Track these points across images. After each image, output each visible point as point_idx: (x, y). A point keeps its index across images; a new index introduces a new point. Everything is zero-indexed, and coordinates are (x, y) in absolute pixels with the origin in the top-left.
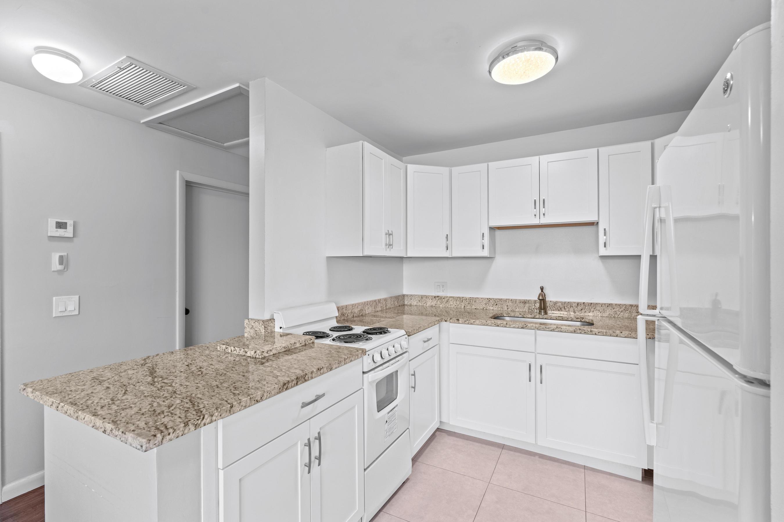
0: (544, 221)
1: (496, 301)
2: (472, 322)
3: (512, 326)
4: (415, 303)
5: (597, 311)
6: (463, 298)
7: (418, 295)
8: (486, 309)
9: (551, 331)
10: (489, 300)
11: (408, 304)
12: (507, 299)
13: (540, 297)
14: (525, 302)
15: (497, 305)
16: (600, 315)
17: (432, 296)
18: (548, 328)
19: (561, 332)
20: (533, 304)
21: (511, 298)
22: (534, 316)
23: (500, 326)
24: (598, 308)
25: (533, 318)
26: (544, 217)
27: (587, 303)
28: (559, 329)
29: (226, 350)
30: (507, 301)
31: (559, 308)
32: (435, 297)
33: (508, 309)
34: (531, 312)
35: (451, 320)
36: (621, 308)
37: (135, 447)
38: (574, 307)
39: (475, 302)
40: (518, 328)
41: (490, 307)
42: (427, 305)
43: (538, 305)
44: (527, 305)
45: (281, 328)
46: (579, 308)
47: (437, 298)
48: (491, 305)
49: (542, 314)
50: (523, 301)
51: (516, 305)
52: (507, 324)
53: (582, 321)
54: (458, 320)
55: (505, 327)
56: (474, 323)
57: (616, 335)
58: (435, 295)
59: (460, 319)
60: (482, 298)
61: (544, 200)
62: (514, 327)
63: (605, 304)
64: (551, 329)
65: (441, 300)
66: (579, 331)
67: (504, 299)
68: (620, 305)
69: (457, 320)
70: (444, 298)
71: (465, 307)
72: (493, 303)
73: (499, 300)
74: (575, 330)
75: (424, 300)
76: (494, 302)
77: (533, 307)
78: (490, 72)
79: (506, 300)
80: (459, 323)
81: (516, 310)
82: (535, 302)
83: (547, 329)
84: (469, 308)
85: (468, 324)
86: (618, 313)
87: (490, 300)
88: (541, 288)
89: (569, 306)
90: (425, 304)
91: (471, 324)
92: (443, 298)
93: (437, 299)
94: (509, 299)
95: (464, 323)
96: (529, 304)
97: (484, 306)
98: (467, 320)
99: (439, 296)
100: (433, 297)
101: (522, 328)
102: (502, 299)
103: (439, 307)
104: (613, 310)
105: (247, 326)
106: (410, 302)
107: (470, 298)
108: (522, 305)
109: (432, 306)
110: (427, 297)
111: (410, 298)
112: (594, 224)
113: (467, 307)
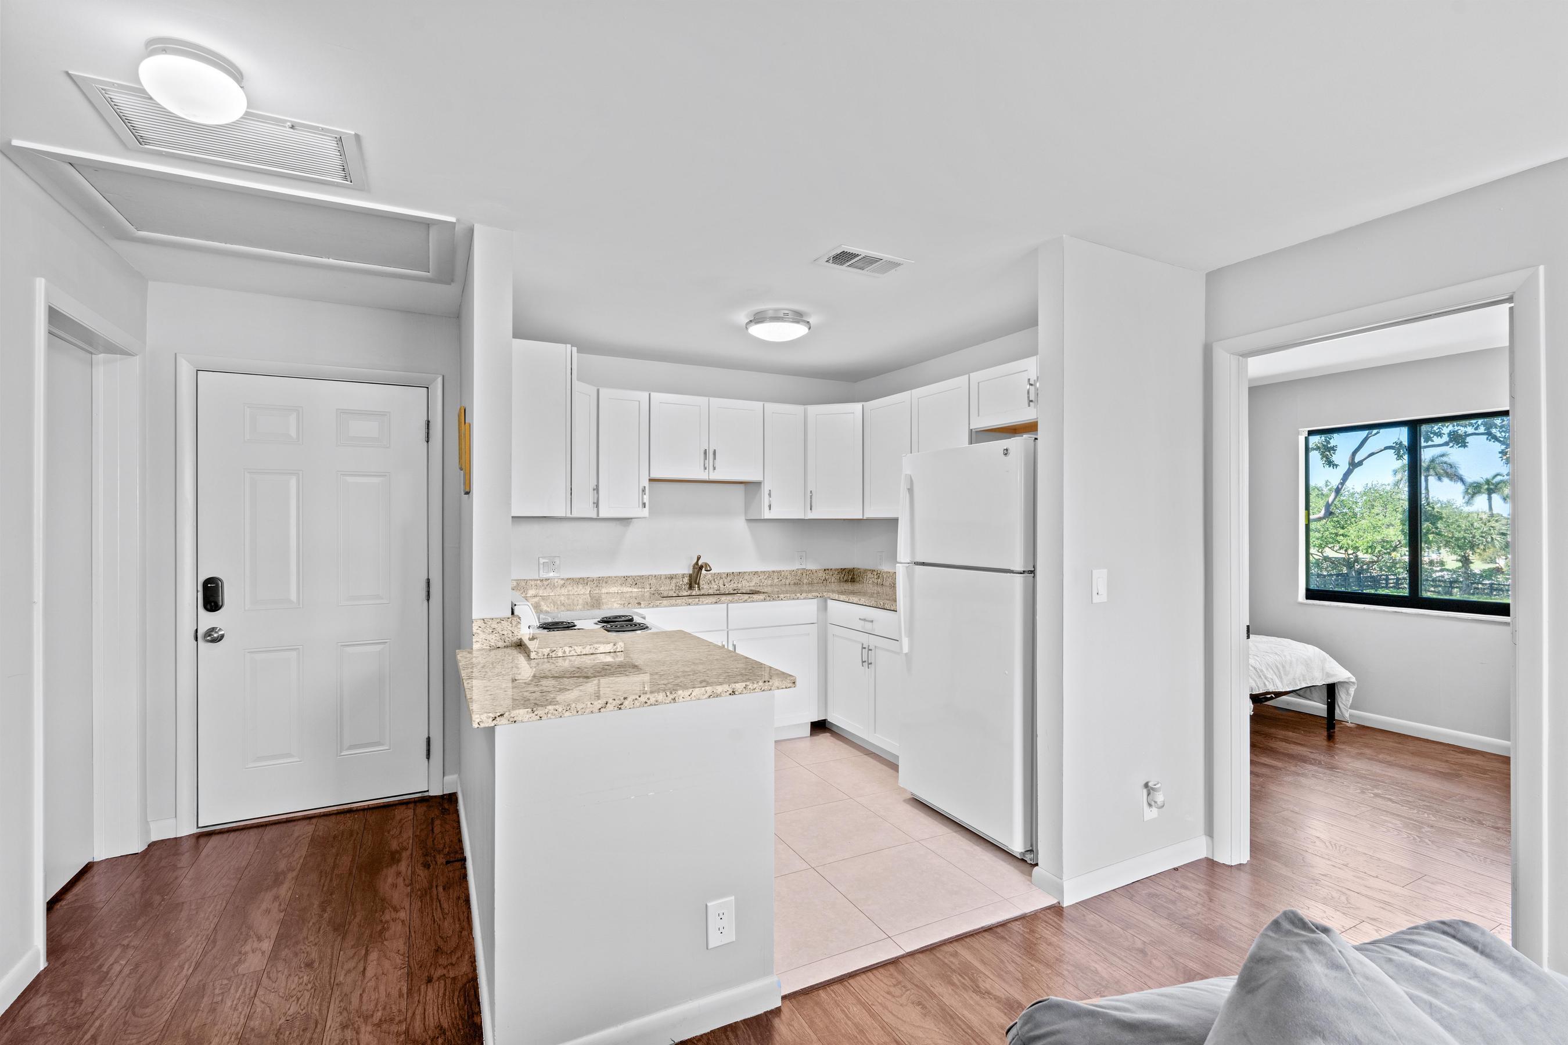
0: (714, 476)
1: (636, 579)
10: (626, 578)
12: (650, 575)
15: (636, 584)
20: (683, 578)
21: (657, 573)
24: (746, 577)
26: (714, 472)
28: (752, 599)
29: (551, 654)
30: (650, 577)
31: (709, 581)
32: (541, 581)
34: (678, 588)
36: (765, 575)
37: (784, 687)
39: (606, 583)
41: (628, 588)
42: (527, 596)
43: (686, 580)
44: (674, 581)
46: (729, 579)
47: (544, 583)
48: (629, 585)
50: (671, 576)
51: (660, 582)
58: (541, 578)
60: (615, 577)
61: (715, 452)
63: (752, 572)
65: (552, 585)
67: (646, 575)
68: (764, 572)
72: (631, 583)
73: (639, 578)
75: (522, 588)
76: (633, 580)
77: (681, 583)
79: (648, 577)
81: (661, 589)
82: (683, 576)
84: (597, 592)
86: (763, 581)
87: (628, 579)
88: (697, 558)
89: (719, 578)
92: (556, 581)
94: (652, 576)
96: (676, 580)
97: (619, 588)
99: (549, 579)
100: (539, 582)
103: (549, 596)
104: (759, 578)
105: (478, 631)
107: (599, 577)
108: (668, 581)
109: (536, 596)
110: (526, 582)
112: (758, 484)
113: (595, 592)
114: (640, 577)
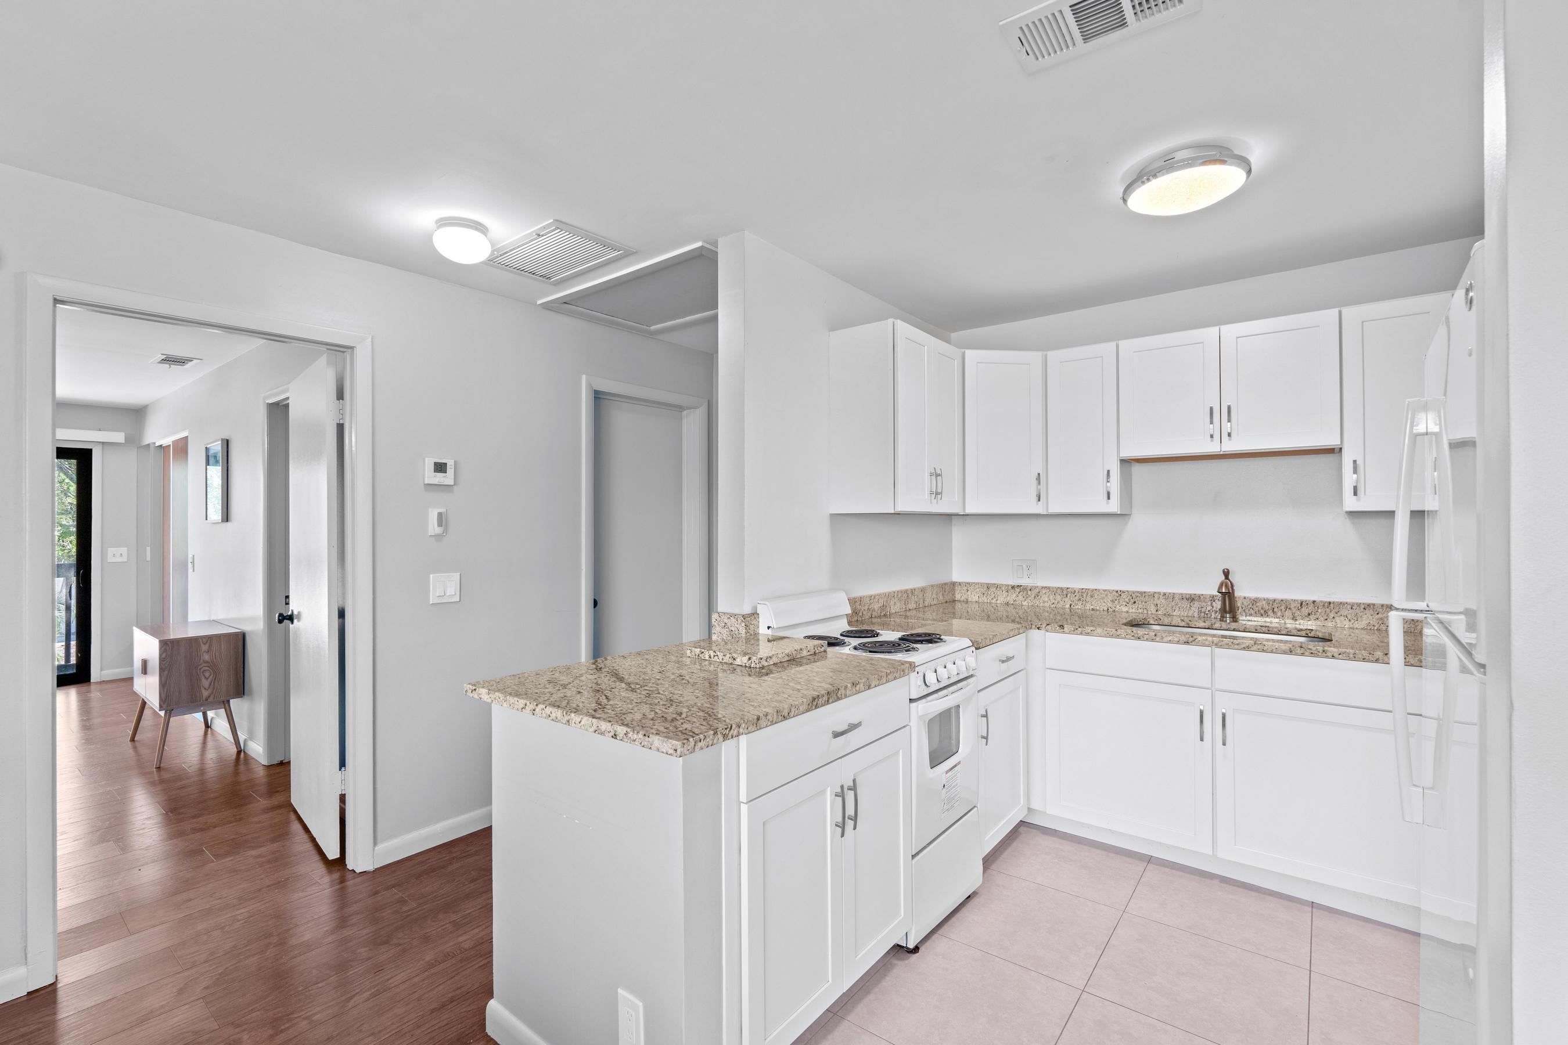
0: (1230, 446)
1: (1134, 596)
2: (1089, 631)
3: (1165, 639)
4: (976, 598)
5: (1342, 618)
6: (1069, 590)
7: (982, 585)
8: (1114, 611)
9: (1244, 649)
10: (1120, 593)
11: (963, 599)
12: (1155, 593)
13: (1222, 589)
14: (1191, 599)
15: (1135, 602)
16: (1347, 624)
17: (1008, 586)
18: (1237, 644)
19: (1263, 651)
20: (1209, 603)
21: (1163, 590)
22: (1210, 624)
23: (1142, 639)
24: (1344, 612)
25: (1208, 628)
26: (1230, 440)
27: (1321, 602)
28: (1259, 648)
29: (700, 655)
30: (1156, 596)
31: (1262, 612)
32: (1013, 587)
33: (1157, 611)
34: (1204, 616)
35: (1048, 627)
37: (665, 752)
38: (1294, 610)
39: (1092, 597)
40: (1178, 642)
41: (1122, 606)
42: (998, 602)
43: (1218, 605)
44: (1197, 604)
45: (769, 628)
46: (1305, 611)
47: (1016, 589)
48: (1124, 603)
49: (1226, 621)
50: (1187, 596)
51: (1173, 604)
52: (1155, 635)
53: (1310, 635)
54: (1062, 627)
55: (1153, 640)
56: (1092, 632)
57: (1375, 659)
58: (1013, 584)
59: (1066, 626)
60: (1105, 591)
61: (1229, 408)
62: (1170, 642)
63: (1359, 605)
64: (1243, 646)
65: (1025, 593)
66: (1299, 651)
67: (1149, 592)
69: (1060, 626)
70: (1030, 590)
71: (1072, 606)
72: (1127, 600)
73: (1139, 595)
74: (1292, 648)
75: (992, 593)
76: (1130, 597)
77: (1209, 608)
78: (1125, 201)
79: (1153, 595)
80: (1064, 632)
81: (1174, 614)
82: (1213, 598)
83: (1236, 647)
84: (1080, 607)
85: (1081, 634)
87: (1122, 595)
88: (1224, 572)
89: (1283, 608)
90: (995, 600)
91: (1088, 634)
92: (1029, 588)
93: (1018, 590)
94: (1159, 593)
95: (1074, 632)
96: (1200, 603)
97: (1109, 605)
98: (1080, 627)
99: (1021, 586)
100: (1010, 588)
101: (1187, 643)
102: (1145, 592)
103: (1022, 605)
104: (1377, 617)
105: (715, 624)
106: (965, 596)
107: (1083, 589)
108: (1186, 604)
109: (1007, 604)
110: (997, 587)
111: (965, 588)
112: (1332, 452)
113: (1077, 607)
114: (1142, 593)
